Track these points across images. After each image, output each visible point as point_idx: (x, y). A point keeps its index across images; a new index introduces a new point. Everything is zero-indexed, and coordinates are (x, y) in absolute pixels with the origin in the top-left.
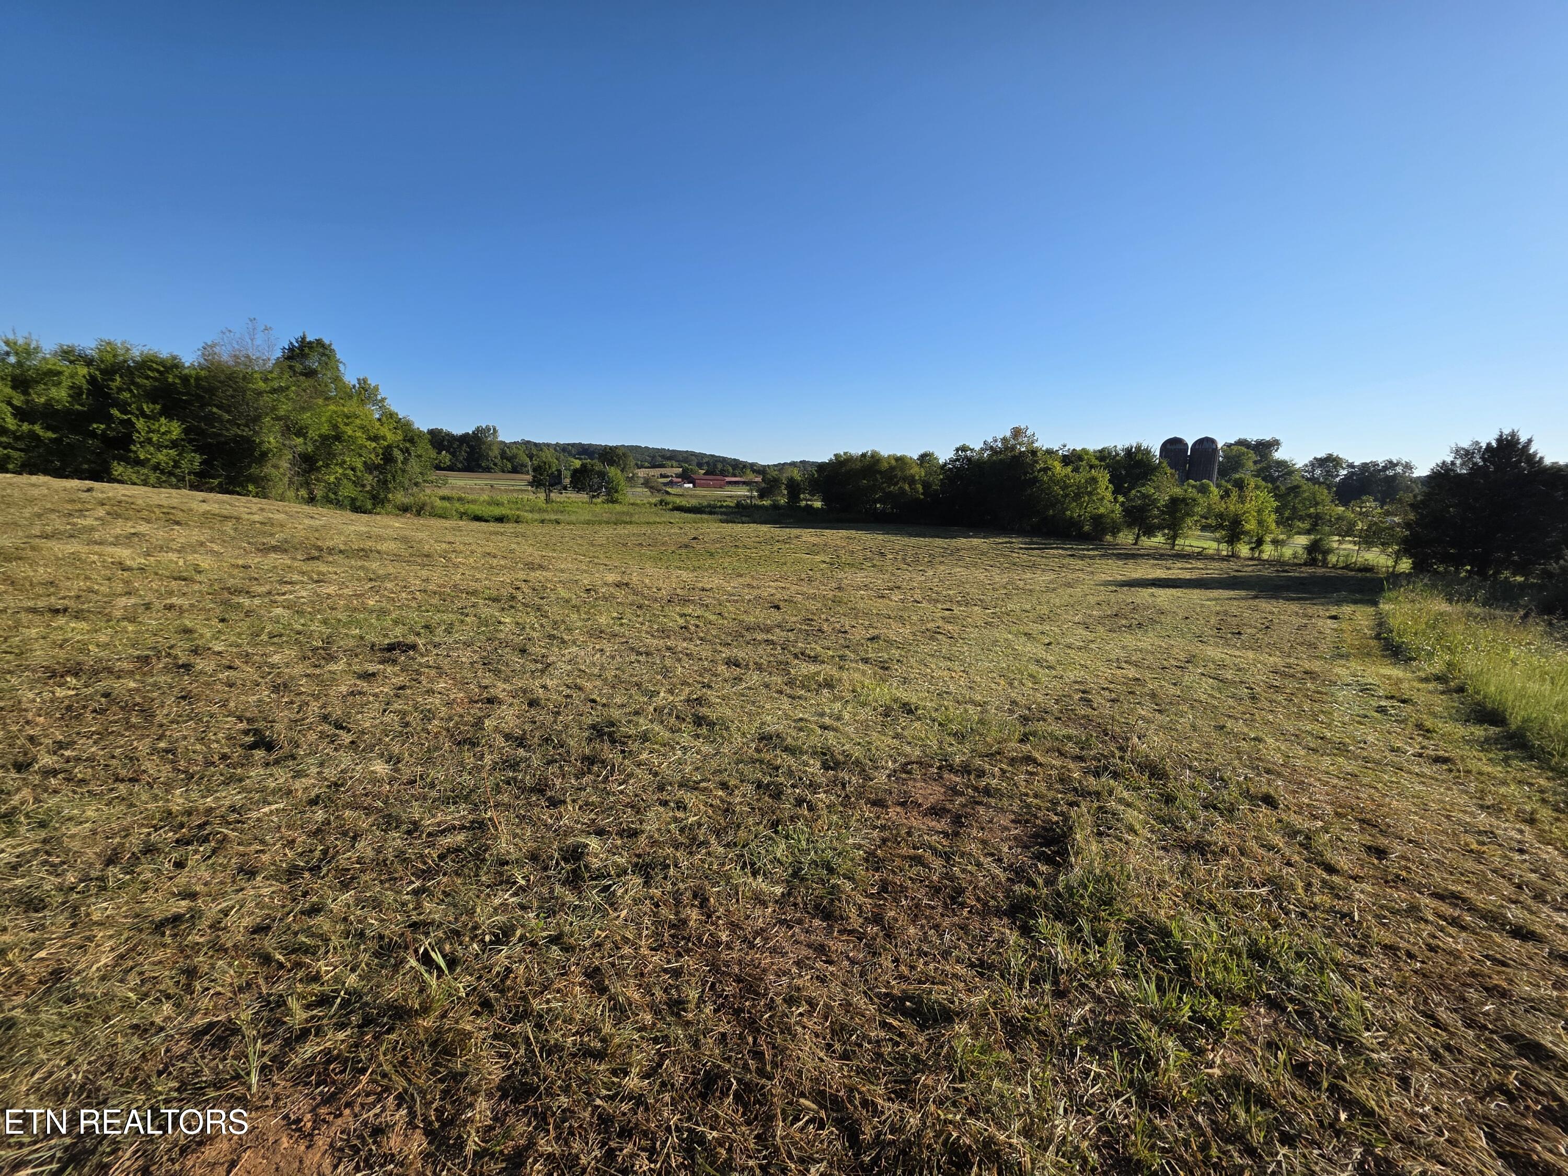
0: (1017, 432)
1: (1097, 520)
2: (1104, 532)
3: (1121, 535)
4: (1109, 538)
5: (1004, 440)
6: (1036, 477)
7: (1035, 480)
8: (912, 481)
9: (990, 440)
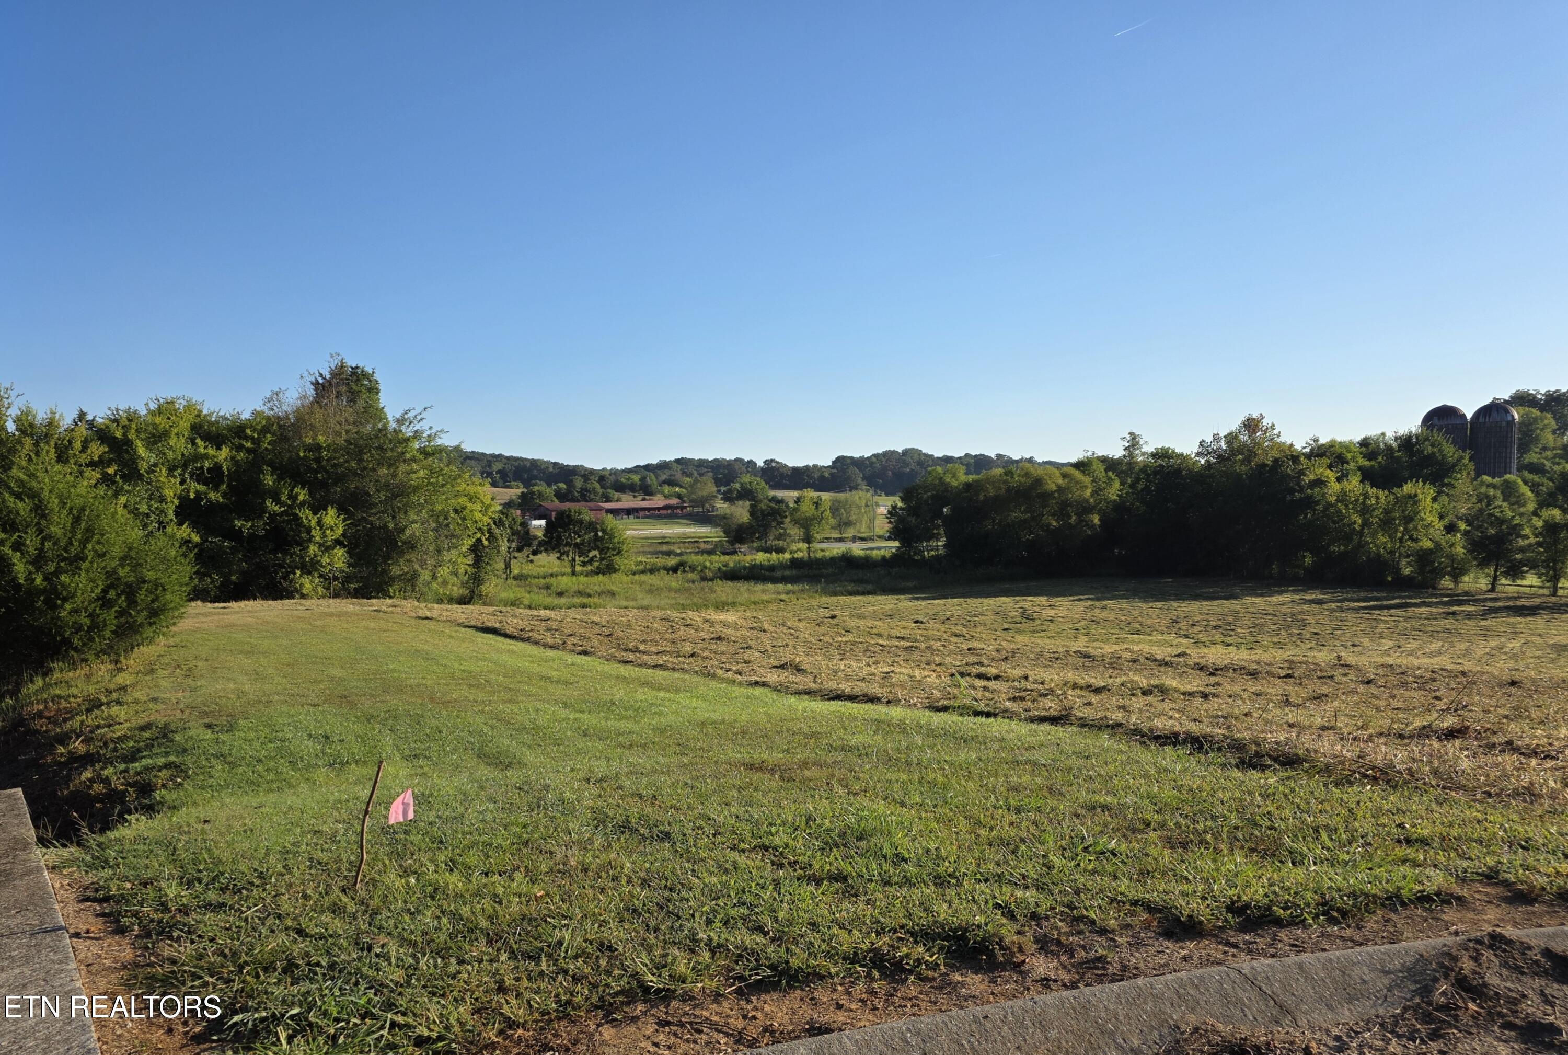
0: (1251, 425)
1: (1424, 559)
2: (1439, 573)
3: (1466, 579)
4: (1446, 582)
5: (1231, 438)
6: (1310, 497)
7: (1309, 503)
8: (1085, 509)
9: (1209, 439)
